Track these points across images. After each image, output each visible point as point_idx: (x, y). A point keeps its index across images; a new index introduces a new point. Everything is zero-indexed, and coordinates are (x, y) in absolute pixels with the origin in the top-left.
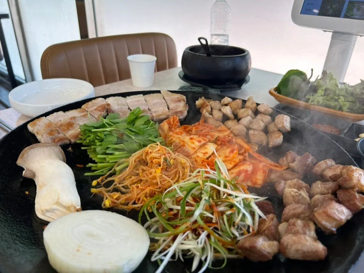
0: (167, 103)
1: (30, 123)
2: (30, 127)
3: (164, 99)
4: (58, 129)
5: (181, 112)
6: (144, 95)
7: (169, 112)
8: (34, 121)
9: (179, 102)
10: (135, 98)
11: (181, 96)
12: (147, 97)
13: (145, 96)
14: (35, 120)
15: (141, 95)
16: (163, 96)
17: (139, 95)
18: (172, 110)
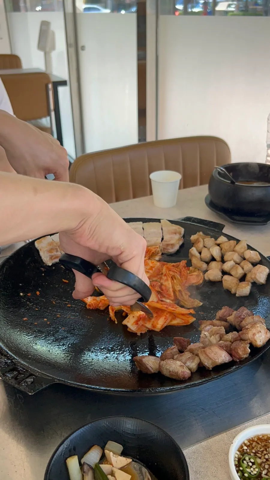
0: (163, 234)
1: (37, 241)
2: (36, 244)
3: (162, 229)
4: (58, 247)
5: (173, 245)
6: (143, 223)
7: (160, 243)
8: (40, 239)
9: (175, 234)
10: (133, 225)
11: (179, 228)
12: (146, 225)
13: (145, 224)
14: (42, 239)
15: (141, 223)
16: (162, 226)
17: (138, 223)
18: (166, 241)
